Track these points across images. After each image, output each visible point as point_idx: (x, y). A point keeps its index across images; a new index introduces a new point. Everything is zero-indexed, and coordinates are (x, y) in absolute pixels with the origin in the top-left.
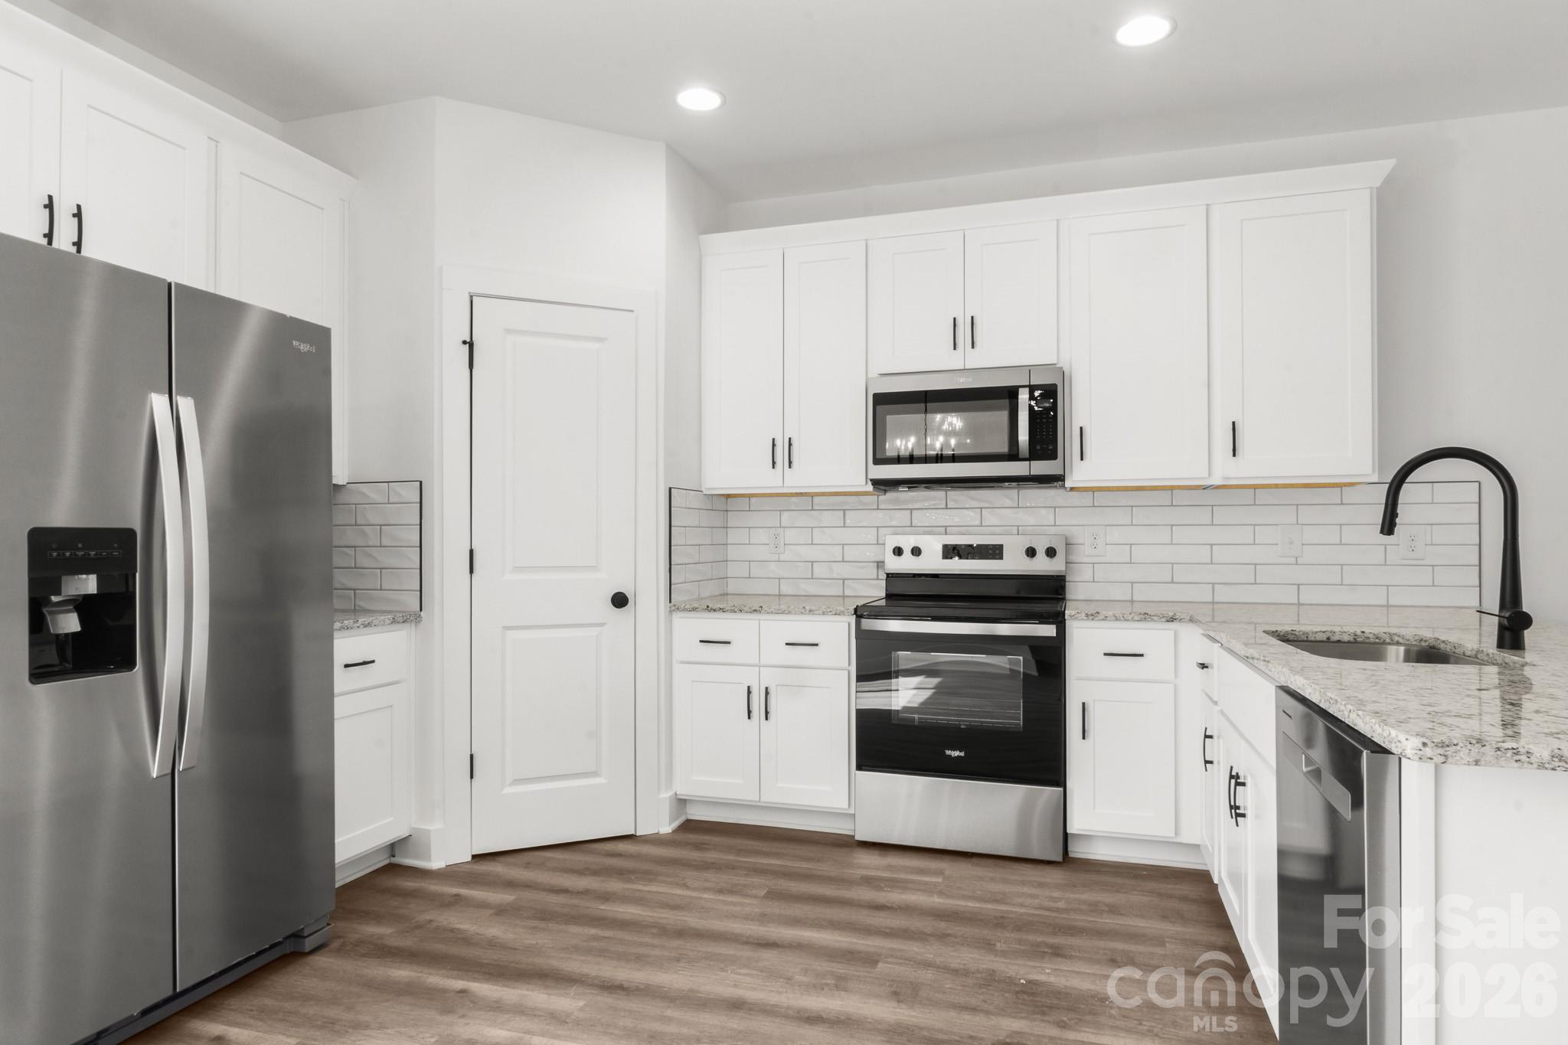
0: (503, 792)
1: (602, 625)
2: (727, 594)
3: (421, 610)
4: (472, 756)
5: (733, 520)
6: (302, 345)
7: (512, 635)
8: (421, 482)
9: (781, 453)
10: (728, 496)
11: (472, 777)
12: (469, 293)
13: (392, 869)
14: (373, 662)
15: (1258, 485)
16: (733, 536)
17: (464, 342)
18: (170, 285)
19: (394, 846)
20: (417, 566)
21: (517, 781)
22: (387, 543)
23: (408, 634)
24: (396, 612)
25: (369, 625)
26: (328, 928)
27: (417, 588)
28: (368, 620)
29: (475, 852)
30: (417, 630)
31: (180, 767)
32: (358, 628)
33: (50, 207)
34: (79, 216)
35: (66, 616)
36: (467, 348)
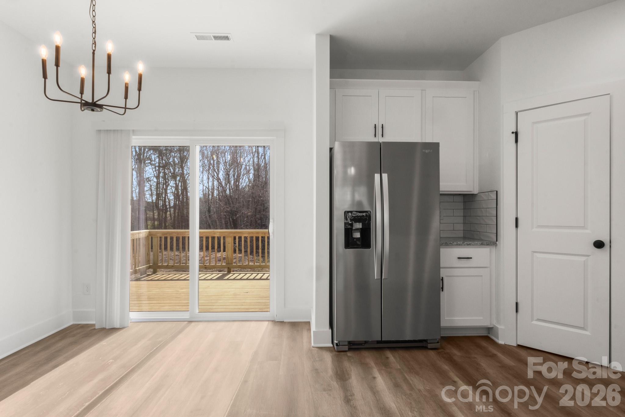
0: (532, 323)
1: (588, 256)
3: (497, 241)
4: (517, 304)
6: (426, 151)
7: (537, 255)
8: (497, 191)
11: (517, 311)
12: (516, 112)
13: (487, 338)
14: (471, 258)
17: (513, 133)
18: (381, 143)
19: (489, 329)
20: (496, 224)
21: (539, 320)
22: (488, 215)
23: (490, 250)
24: (487, 241)
25: (470, 244)
26: (438, 344)
27: (496, 232)
28: (469, 243)
29: (519, 343)
30: (494, 248)
31: (383, 278)
32: (465, 245)
33: (375, 127)
34: (382, 127)
35: (357, 233)
36: (514, 135)
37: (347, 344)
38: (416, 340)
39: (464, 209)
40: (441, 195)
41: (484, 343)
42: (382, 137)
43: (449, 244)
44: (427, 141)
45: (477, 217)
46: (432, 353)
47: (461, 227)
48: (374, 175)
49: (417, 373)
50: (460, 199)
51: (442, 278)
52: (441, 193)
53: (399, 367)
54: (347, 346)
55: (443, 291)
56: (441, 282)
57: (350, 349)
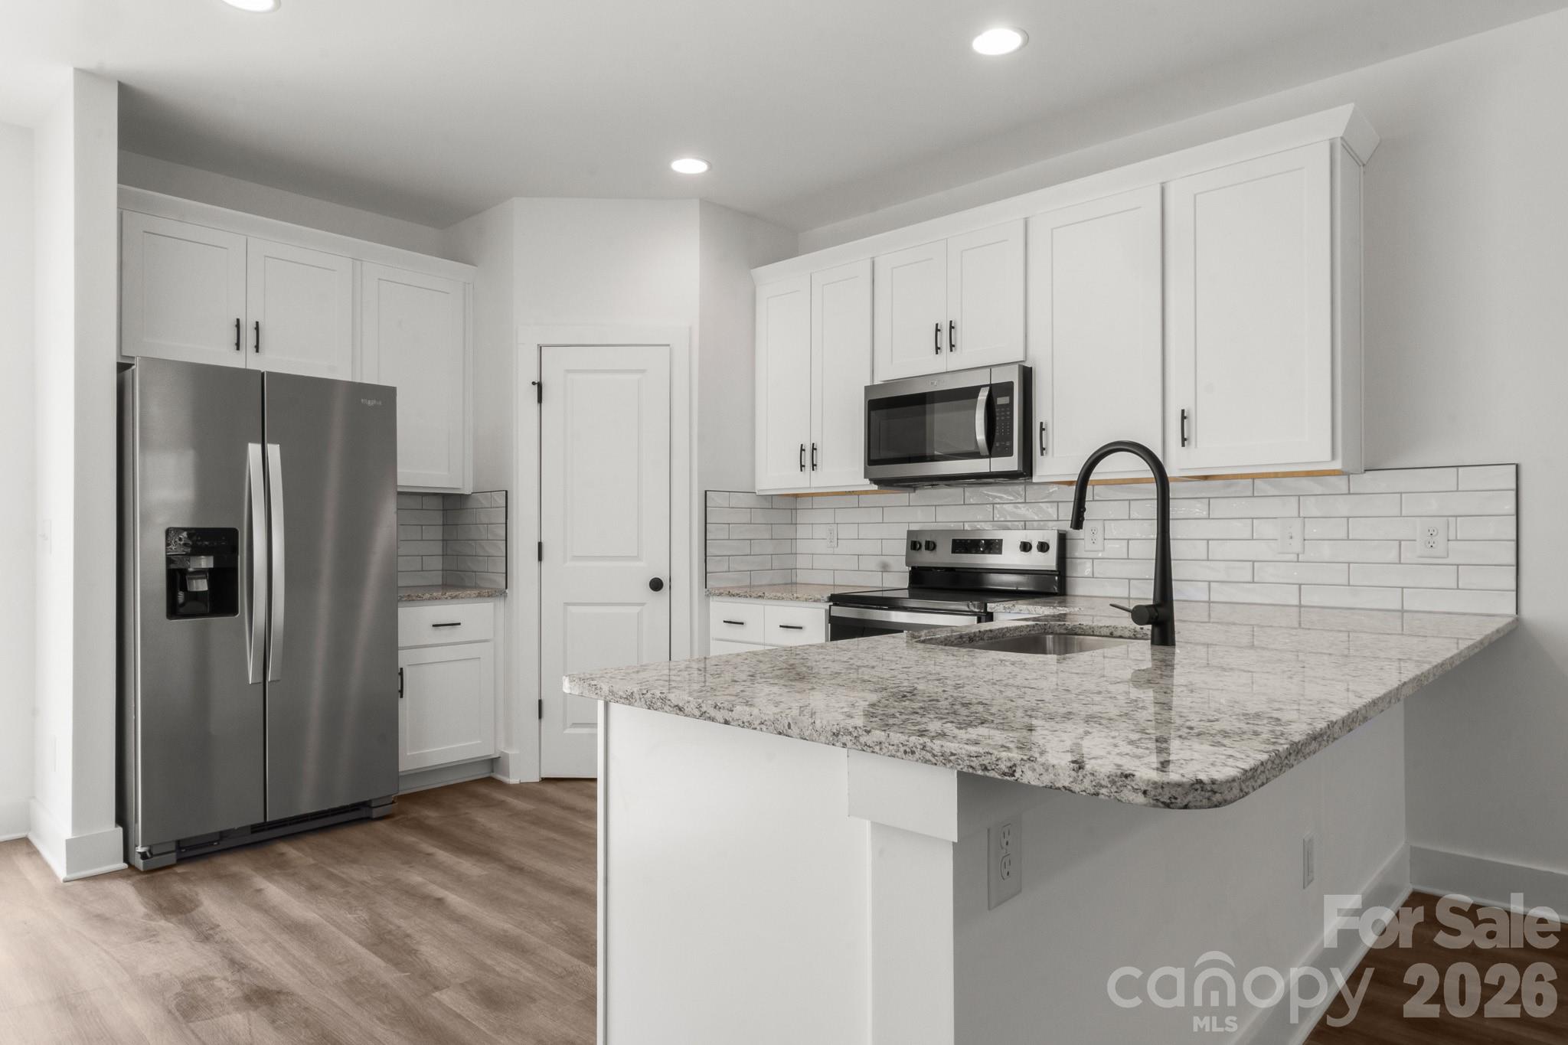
0: (564, 732)
1: (643, 604)
2: (796, 583)
3: (506, 588)
4: (540, 702)
5: (802, 517)
6: (369, 401)
7: (571, 608)
8: (506, 492)
9: (809, 457)
10: (796, 496)
11: (540, 717)
12: (538, 345)
13: (490, 781)
14: (459, 624)
15: (1257, 474)
16: (802, 532)
17: (534, 383)
18: (263, 374)
19: (493, 762)
20: (504, 555)
21: (575, 725)
22: (490, 538)
23: (495, 605)
24: (489, 588)
25: (456, 597)
26: (394, 805)
27: (504, 571)
28: (454, 593)
29: (544, 776)
30: (502, 603)
31: (269, 679)
32: (446, 598)
33: (238, 326)
34: (257, 328)
35: (199, 581)
36: (536, 387)
37: (173, 847)
38: (347, 806)
39: (443, 525)
40: (400, 493)
41: (483, 790)
42: (257, 351)
43: (414, 598)
44: (366, 381)
45: (470, 542)
46: (381, 826)
47: (437, 563)
48: (247, 446)
49: (354, 861)
50: (437, 503)
51: (402, 669)
52: (399, 490)
53: (312, 861)
54: (174, 854)
55: (402, 697)
56: (400, 677)
57: (181, 861)
